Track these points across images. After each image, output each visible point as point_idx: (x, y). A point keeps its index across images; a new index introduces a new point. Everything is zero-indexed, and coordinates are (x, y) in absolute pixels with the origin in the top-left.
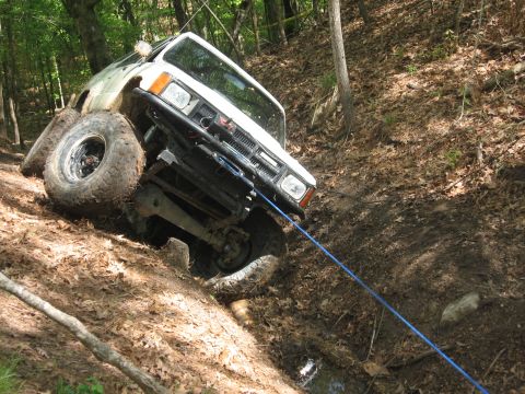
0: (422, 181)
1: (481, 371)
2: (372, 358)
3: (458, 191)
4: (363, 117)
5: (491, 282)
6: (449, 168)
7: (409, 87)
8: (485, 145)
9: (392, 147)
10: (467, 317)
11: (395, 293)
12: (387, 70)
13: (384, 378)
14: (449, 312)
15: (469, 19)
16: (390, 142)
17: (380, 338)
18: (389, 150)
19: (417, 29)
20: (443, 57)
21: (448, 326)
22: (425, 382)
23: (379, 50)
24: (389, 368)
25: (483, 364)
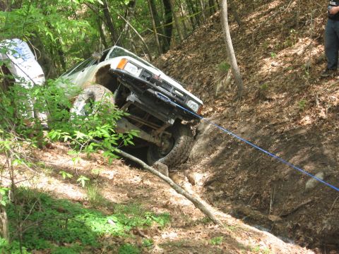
0: (287, 119)
1: (328, 209)
2: (272, 214)
3: (308, 122)
4: (248, 86)
5: (329, 166)
6: (301, 110)
7: (273, 66)
8: (319, 96)
9: (267, 102)
10: (318, 184)
11: (280, 179)
12: (258, 56)
13: (279, 222)
14: (309, 184)
15: (304, 20)
16: (266, 99)
17: (274, 203)
18: (266, 104)
19: (273, 28)
20: (290, 45)
21: (309, 191)
22: (301, 219)
23: (251, 44)
24: (282, 217)
25: (329, 206)
